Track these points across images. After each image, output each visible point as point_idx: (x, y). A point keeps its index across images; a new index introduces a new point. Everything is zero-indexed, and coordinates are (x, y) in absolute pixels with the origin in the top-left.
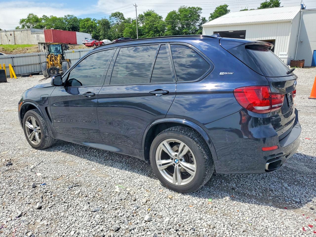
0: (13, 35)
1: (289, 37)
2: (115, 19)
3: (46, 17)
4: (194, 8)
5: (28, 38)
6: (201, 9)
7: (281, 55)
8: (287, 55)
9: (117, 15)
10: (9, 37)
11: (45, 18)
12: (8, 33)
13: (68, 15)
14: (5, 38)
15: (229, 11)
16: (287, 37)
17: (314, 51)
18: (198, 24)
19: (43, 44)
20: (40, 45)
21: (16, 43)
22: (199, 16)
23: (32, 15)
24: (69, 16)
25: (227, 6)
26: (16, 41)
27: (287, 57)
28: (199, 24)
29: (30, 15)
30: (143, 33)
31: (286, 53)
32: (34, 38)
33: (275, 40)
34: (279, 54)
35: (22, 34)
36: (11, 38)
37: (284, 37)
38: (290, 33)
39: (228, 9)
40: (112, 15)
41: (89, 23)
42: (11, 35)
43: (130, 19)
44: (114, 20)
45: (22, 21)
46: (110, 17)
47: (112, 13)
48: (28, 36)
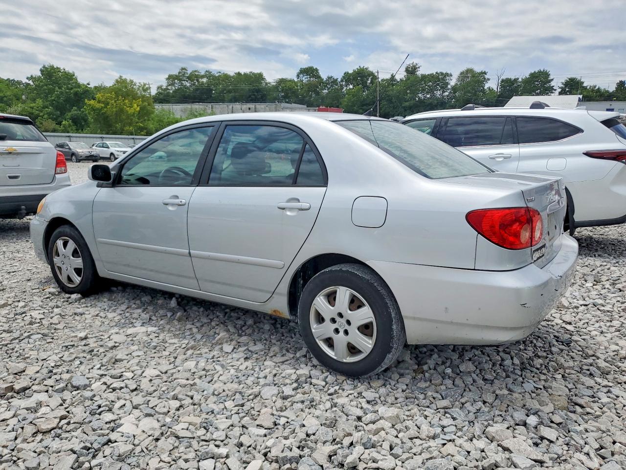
2: (305, 77)
3: (210, 72)
4: (442, 73)
6: (451, 75)
9: (310, 71)
11: (208, 74)
15: (489, 79)
18: (446, 94)
22: (448, 84)
23: (186, 69)
25: (486, 74)
28: (448, 94)
29: (183, 69)
39: (486, 77)
40: (300, 71)
42: (250, 109)
43: (329, 78)
44: (304, 79)
45: (170, 78)
46: (298, 76)
47: (301, 68)
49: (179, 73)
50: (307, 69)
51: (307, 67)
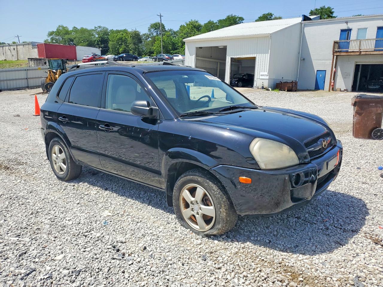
0: (16, 49)
1: (269, 54)
2: (155, 31)
3: (77, 28)
5: (29, 53)
6: (243, 19)
7: (261, 75)
8: (268, 75)
10: (12, 52)
11: (75, 30)
12: (11, 47)
13: (98, 26)
14: (9, 53)
16: (267, 55)
17: (317, 71)
19: (33, 60)
20: (30, 61)
21: (19, 58)
23: (62, 27)
24: (100, 27)
26: (19, 56)
27: (267, 77)
29: (59, 26)
30: (177, 47)
31: (266, 73)
32: (35, 53)
33: (255, 57)
34: (260, 75)
35: (24, 49)
36: (14, 53)
37: (264, 55)
38: (270, 50)
40: (151, 26)
41: (119, 36)
42: (14, 49)
43: (171, 30)
45: (51, 34)
46: (149, 29)
47: (151, 24)
48: (29, 51)
49: (57, 30)
50: (155, 24)
51: (155, 23)
